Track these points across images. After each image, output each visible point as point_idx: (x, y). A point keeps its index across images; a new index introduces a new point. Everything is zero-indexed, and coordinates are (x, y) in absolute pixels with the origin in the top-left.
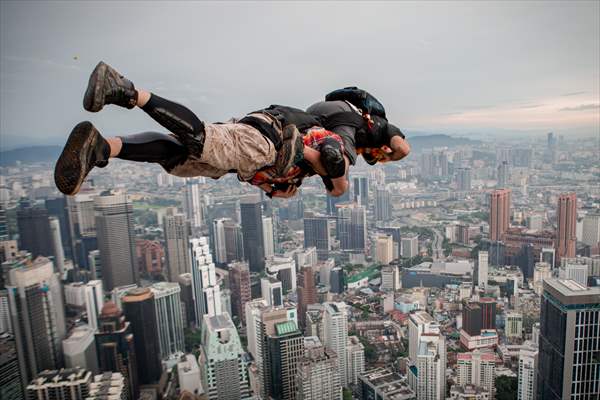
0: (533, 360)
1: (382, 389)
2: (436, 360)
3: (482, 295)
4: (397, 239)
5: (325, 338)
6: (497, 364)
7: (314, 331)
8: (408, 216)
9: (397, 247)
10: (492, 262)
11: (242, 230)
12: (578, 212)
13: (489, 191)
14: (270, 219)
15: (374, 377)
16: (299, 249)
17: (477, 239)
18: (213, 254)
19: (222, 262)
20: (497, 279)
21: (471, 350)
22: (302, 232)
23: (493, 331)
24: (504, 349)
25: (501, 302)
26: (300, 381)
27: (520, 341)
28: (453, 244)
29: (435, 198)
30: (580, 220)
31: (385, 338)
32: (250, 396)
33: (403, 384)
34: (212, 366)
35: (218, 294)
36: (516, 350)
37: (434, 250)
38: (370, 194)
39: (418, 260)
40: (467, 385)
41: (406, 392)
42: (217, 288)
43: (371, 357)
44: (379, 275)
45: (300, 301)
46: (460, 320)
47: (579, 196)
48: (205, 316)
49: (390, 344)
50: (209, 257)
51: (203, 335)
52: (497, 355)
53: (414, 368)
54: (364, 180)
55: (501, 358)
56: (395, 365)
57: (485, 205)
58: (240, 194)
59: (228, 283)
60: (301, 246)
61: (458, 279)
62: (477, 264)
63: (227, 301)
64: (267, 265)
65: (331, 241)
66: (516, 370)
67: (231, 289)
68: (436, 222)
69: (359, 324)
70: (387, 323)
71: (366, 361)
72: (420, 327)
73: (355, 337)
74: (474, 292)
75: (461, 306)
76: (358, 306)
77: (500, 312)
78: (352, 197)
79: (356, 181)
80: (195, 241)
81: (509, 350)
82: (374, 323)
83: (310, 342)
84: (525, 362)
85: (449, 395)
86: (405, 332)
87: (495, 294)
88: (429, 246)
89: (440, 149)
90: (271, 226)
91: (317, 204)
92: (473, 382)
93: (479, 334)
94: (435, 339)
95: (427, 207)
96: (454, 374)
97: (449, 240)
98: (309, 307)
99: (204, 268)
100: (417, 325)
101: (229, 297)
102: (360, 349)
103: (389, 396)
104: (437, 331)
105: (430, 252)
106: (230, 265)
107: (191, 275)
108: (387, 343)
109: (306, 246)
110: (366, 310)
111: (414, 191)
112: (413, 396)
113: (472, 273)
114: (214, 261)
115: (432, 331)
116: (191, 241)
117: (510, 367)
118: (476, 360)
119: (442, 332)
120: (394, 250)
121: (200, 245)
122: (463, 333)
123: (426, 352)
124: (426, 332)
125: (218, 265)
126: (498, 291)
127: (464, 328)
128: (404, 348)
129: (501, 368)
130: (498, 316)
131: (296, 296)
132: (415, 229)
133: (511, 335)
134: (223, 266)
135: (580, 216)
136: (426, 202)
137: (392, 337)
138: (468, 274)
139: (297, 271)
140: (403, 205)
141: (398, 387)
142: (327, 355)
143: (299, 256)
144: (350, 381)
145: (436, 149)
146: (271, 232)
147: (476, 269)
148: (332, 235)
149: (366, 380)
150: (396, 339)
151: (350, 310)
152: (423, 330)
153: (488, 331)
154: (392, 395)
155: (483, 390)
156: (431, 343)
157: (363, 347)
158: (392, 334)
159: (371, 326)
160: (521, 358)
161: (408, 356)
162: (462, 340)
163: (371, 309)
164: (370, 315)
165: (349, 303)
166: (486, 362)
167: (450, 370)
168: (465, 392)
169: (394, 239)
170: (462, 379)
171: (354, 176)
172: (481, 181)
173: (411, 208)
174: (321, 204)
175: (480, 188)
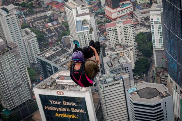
0: (160, 17)
1: (56, 62)
2: (90, 32)
6: (135, 26)
15: (48, 54)
21: (115, 19)
23: (129, 2)
24: (138, 13)
31: (50, 24)
40: (116, 45)
49: (55, 28)
52: (134, 19)
55: (137, 21)
56: (62, 43)
66: (149, 27)
69: (28, 18)
70: (49, 13)
71: (39, 44)
72: (74, 10)
81: (142, 13)
82: (39, 15)
84: (155, 19)
86: (64, 17)
92: (120, 42)
93: (118, 6)
96: (106, 39)
100: (71, 9)
103: (62, 65)
104: (87, 11)
108: (52, 28)
117: (145, 26)
118: (119, 26)
119: (91, 11)
122: (107, 8)
123: (82, 28)
127: (107, 4)
128: (65, 28)
129: (138, 27)
137: (55, 23)
144: (32, 62)
149: (43, 59)
150: (58, 24)
151: (19, 9)
152: (77, 13)
153: (125, 3)
154: (64, 64)
155: (128, 46)
156: (85, 20)
157: (35, 35)
158: (54, 20)
159: (37, 18)
160: (151, 17)
161: (70, 34)
162: (107, 14)
163: (34, 5)
164: (35, 10)
165: (17, 4)
166: (127, 25)
167: (103, 37)
168: (116, 50)
170: (112, 41)
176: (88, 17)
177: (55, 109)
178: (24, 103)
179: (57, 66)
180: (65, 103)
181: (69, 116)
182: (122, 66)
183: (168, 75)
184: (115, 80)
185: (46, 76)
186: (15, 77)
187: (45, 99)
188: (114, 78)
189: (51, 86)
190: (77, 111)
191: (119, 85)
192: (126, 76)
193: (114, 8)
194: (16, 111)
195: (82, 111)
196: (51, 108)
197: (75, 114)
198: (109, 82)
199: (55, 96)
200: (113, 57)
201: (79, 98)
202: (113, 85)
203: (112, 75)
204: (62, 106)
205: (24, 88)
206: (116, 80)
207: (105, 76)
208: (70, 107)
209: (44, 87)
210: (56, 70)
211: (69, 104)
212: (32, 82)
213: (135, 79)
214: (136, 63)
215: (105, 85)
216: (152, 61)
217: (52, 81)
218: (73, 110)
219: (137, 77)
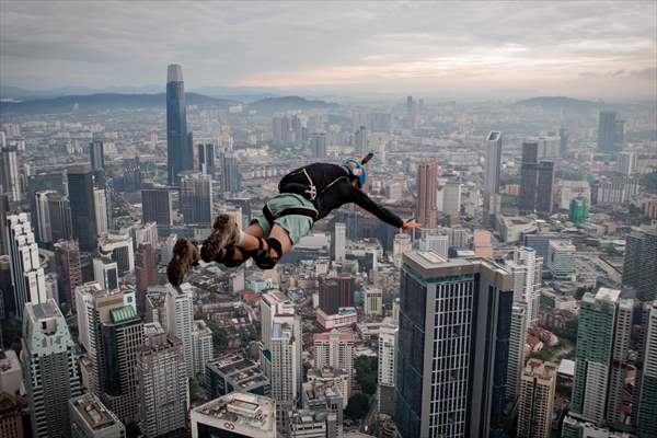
0: (393, 338)
1: (233, 377)
2: (291, 343)
3: (339, 270)
4: (246, 212)
5: (168, 324)
6: (356, 344)
7: (155, 316)
8: (259, 186)
9: (247, 221)
10: (350, 235)
11: (70, 204)
12: (438, 179)
14: (103, 191)
15: (223, 364)
16: (137, 225)
18: (36, 232)
19: (46, 241)
20: (355, 253)
21: (330, 330)
22: (140, 205)
23: (352, 308)
24: (363, 327)
25: (360, 277)
26: (140, 373)
27: (380, 318)
30: (440, 189)
31: (235, 321)
32: (83, 393)
33: (257, 371)
34: (37, 362)
35: (42, 279)
36: (376, 328)
38: (217, 162)
40: (325, 367)
41: (260, 379)
42: (41, 271)
43: (220, 343)
45: (138, 283)
46: (316, 298)
47: (440, 164)
48: (27, 304)
49: (241, 327)
50: (31, 236)
51: (24, 326)
52: (356, 335)
53: (267, 353)
54: (210, 147)
55: (360, 337)
56: (247, 350)
58: (68, 163)
59: (54, 265)
60: (140, 222)
61: (313, 254)
62: (334, 238)
63: (53, 286)
64: (100, 244)
65: (173, 215)
66: (376, 349)
67: (57, 272)
69: (206, 306)
70: (238, 304)
71: (215, 347)
72: (273, 307)
73: (202, 321)
74: (330, 267)
75: (317, 283)
76: (205, 287)
77: (359, 288)
78: (196, 165)
79: (201, 147)
80: (13, 218)
81: (369, 328)
82: (221, 304)
83: (151, 329)
84: (386, 340)
85: (305, 380)
86: (257, 314)
87: (353, 269)
89: (294, 112)
90: (104, 199)
91: (157, 173)
92: (331, 364)
93: (336, 312)
94: (289, 320)
95: (279, 175)
96: (311, 356)
98: (149, 289)
99: (25, 249)
100: (269, 305)
101: (56, 282)
102: (207, 336)
103: (240, 384)
104: (292, 311)
106: (56, 245)
107: (9, 257)
108: (237, 327)
109: (145, 221)
110: (214, 290)
111: (265, 158)
112: (268, 382)
113: (329, 246)
114: (37, 240)
115: (286, 311)
116: (8, 218)
117: (370, 346)
118: (334, 341)
119: (298, 312)
121: (19, 222)
122: (319, 311)
123: (280, 335)
124: (280, 312)
125: (41, 245)
126: (357, 266)
127: (321, 306)
128: (256, 331)
129: (360, 348)
130: (356, 293)
131: (134, 278)
133: (370, 312)
134: (48, 246)
135: (441, 184)
136: (278, 170)
137: (243, 320)
138: (324, 248)
139: (135, 249)
140: (253, 174)
141: (251, 374)
142: (170, 342)
143: (137, 232)
144: (197, 370)
145: (289, 112)
146: (104, 205)
147: (333, 243)
148: (174, 208)
149: (215, 369)
150: (248, 321)
151: (197, 291)
152: (277, 311)
153: (347, 309)
154: (244, 383)
155: (342, 372)
156: (286, 324)
157: (211, 332)
158: (242, 316)
159: (220, 308)
160: (381, 336)
161: (260, 339)
162: (319, 320)
163: (219, 290)
164: (218, 296)
165: (195, 284)
166: (345, 342)
167: (307, 353)
168: (323, 375)
169: (244, 212)
170: (319, 361)
171: (198, 143)
172: (337, 148)
173: (262, 177)
174: (161, 174)
175: (337, 154)
178: (173, 432)
179: (235, 383)
182: (328, 400)
183: (395, 427)
184: (315, 420)
185: (214, 397)
186: (169, 389)
187: (205, 432)
188: (314, 417)
189: (218, 412)
191: (319, 430)
192: (332, 418)
193: (329, 314)
198: (306, 423)
199: (221, 430)
200: (318, 384)
202: (310, 428)
203: (312, 413)
205: (179, 406)
206: (317, 422)
207: (300, 411)
209: (207, 412)
210: (231, 389)
212: (192, 401)
213: (345, 424)
214: (350, 400)
215: (299, 426)
216: (375, 401)
217: (222, 405)
219: (348, 422)
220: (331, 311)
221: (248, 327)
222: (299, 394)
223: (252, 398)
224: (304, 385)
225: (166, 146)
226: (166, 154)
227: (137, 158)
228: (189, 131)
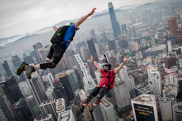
1: (141, 90)
2: (158, 79)
3: (170, 55)
4: (139, 42)
5: (121, 77)
6: (178, 77)
7: (117, 76)
8: (141, 34)
9: (139, 45)
10: (173, 44)
11: (89, 49)
13: (168, 19)
14: (97, 44)
15: (138, 87)
16: (108, 52)
17: (166, 37)
18: (82, 58)
19: (85, 60)
20: (175, 49)
21: (169, 74)
22: (108, 46)
23: (176, 66)
24: (180, 71)
25: (177, 56)
26: (116, 92)
28: (158, 40)
29: (149, 26)
31: (140, 74)
33: (148, 88)
34: (89, 92)
35: (86, 70)
37: (152, 43)
38: (127, 29)
39: (147, 48)
40: (169, 85)
42: (85, 68)
43: (137, 81)
44: (135, 55)
46: (164, 65)
48: (83, 77)
50: (81, 60)
51: (84, 83)
53: (151, 82)
54: (125, 25)
55: (179, 75)
56: (144, 82)
57: (167, 25)
58: (86, 38)
59: (88, 66)
60: (108, 50)
61: (161, 51)
62: (167, 45)
63: (89, 72)
64: (99, 58)
65: (117, 47)
67: (89, 68)
68: (151, 34)
69: (131, 71)
70: (140, 70)
71: (135, 82)
72: (151, 69)
73: (130, 76)
74: (167, 55)
75: (164, 60)
76: (130, 66)
77: (177, 60)
78: (122, 31)
79: (122, 25)
82: (135, 70)
83: (117, 80)
85: (163, 89)
86: (146, 72)
87: (175, 54)
88: (150, 42)
89: (149, 9)
90: (98, 46)
91: (111, 36)
92: (171, 84)
93: (171, 68)
95: (147, 29)
96: (164, 82)
97: (156, 39)
99: (79, 63)
101: (89, 70)
102: (132, 80)
104: (157, 69)
105: (151, 45)
106: (87, 61)
107: (76, 66)
108: (141, 76)
109: (110, 50)
111: (141, 25)
112: (152, 91)
113: (166, 49)
114: (82, 60)
115: (155, 69)
116: (74, 56)
118: (171, 77)
119: (158, 69)
120: (138, 46)
121: (77, 56)
122: (165, 69)
123: (154, 77)
124: (153, 70)
125: (84, 62)
126: (176, 53)
127: (166, 67)
128: (146, 77)
129: (180, 78)
130: (177, 61)
132: (144, 38)
134: (86, 61)
136: (146, 28)
137: (142, 74)
138: (165, 49)
139: (109, 59)
140: (139, 30)
141: (146, 89)
142: (122, 83)
143: (108, 54)
144: (131, 89)
145: (147, 9)
146: (98, 48)
147: (167, 47)
148: (117, 45)
149: (136, 89)
150: (144, 74)
151: (128, 67)
153: (174, 67)
154: (145, 91)
155: (174, 86)
156: (155, 73)
157: (133, 78)
158: (142, 73)
159: (135, 71)
161: (148, 79)
162: (165, 71)
163: (134, 66)
164: (134, 68)
165: (127, 66)
166: (175, 77)
167: (163, 81)
168: (169, 87)
169: (138, 42)
170: (167, 83)
171: (121, 24)
172: (165, 16)
173: (142, 31)
174: (112, 36)
175: (165, 19)
176: (157, 72)
177: (140, 110)
178: (127, 106)
179: (142, 92)
180: (144, 108)
181: (145, 114)
182: (171, 94)
184: (167, 100)
185: (137, 96)
186: (124, 95)
187: (136, 105)
189: (139, 100)
190: (149, 112)
191: (169, 103)
192: (173, 99)
193: (169, 69)
194: (123, 109)
195: (151, 112)
196: (138, 109)
197: (148, 113)
198: (165, 101)
199: (140, 105)
200: (167, 90)
201: (151, 107)
202: (166, 102)
203: (166, 98)
204: (142, 109)
205: (127, 100)
206: (168, 100)
207: (163, 98)
208: (146, 110)
209: (136, 100)
210: (141, 93)
211: (146, 109)
212: (131, 98)
213: (177, 100)
214: (178, 94)
215: (163, 102)
217: (139, 98)
218: (147, 111)
219: (178, 100)
220: (169, 68)
221: (144, 76)
222: (162, 93)
223: (148, 95)
224: (163, 90)
225: (112, 27)
226: (112, 30)
227: (104, 33)
228: (118, 21)
